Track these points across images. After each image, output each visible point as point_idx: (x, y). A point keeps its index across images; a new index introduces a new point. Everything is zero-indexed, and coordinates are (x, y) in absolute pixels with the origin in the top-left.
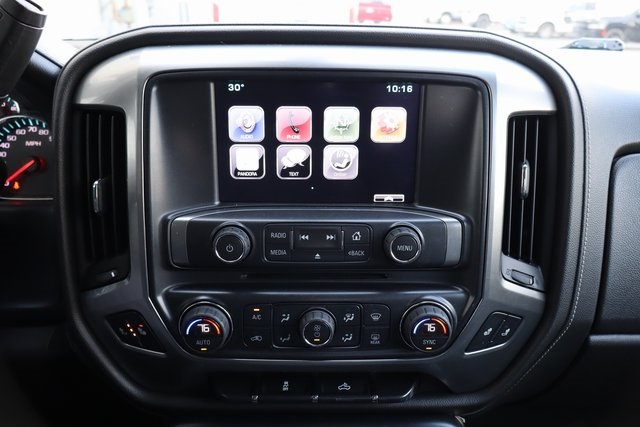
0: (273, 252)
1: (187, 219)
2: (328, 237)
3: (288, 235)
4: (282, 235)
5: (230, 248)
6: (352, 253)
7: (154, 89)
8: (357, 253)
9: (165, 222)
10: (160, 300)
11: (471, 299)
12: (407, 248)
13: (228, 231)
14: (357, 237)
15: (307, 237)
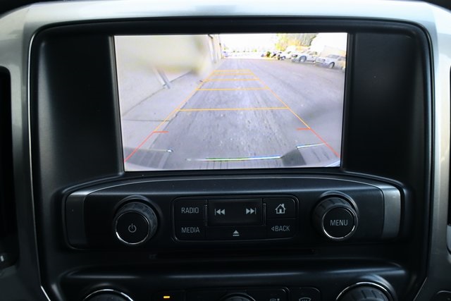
0: (184, 230)
1: (86, 193)
2: (248, 211)
3: (201, 210)
4: (194, 210)
5: (132, 228)
6: (276, 229)
7: (43, 45)
8: (281, 229)
9: (58, 198)
10: (55, 288)
11: (414, 278)
12: (342, 223)
13: (131, 208)
14: (281, 209)
15: (223, 212)
